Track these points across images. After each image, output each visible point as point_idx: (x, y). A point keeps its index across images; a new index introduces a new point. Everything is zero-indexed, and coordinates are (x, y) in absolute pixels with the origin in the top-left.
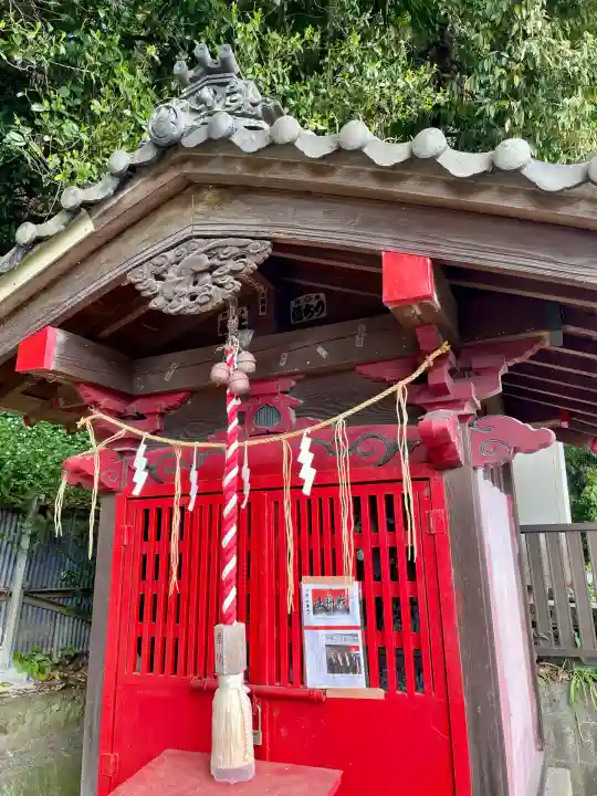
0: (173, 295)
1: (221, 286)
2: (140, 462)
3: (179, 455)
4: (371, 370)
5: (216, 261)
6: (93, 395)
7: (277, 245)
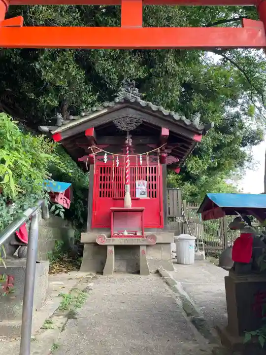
0: (123, 126)
1: (133, 127)
3: (113, 157)
4: (151, 146)
5: (132, 122)
7: (144, 122)
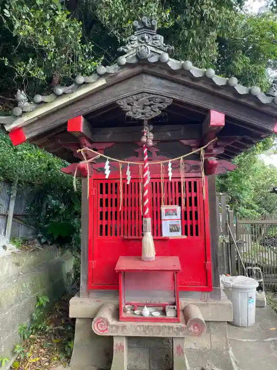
1: (154, 111)
2: (107, 167)
3: (121, 167)
4: (185, 142)
5: (152, 102)
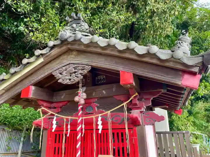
0: (64, 79)
5: (76, 70)
6: (42, 103)
